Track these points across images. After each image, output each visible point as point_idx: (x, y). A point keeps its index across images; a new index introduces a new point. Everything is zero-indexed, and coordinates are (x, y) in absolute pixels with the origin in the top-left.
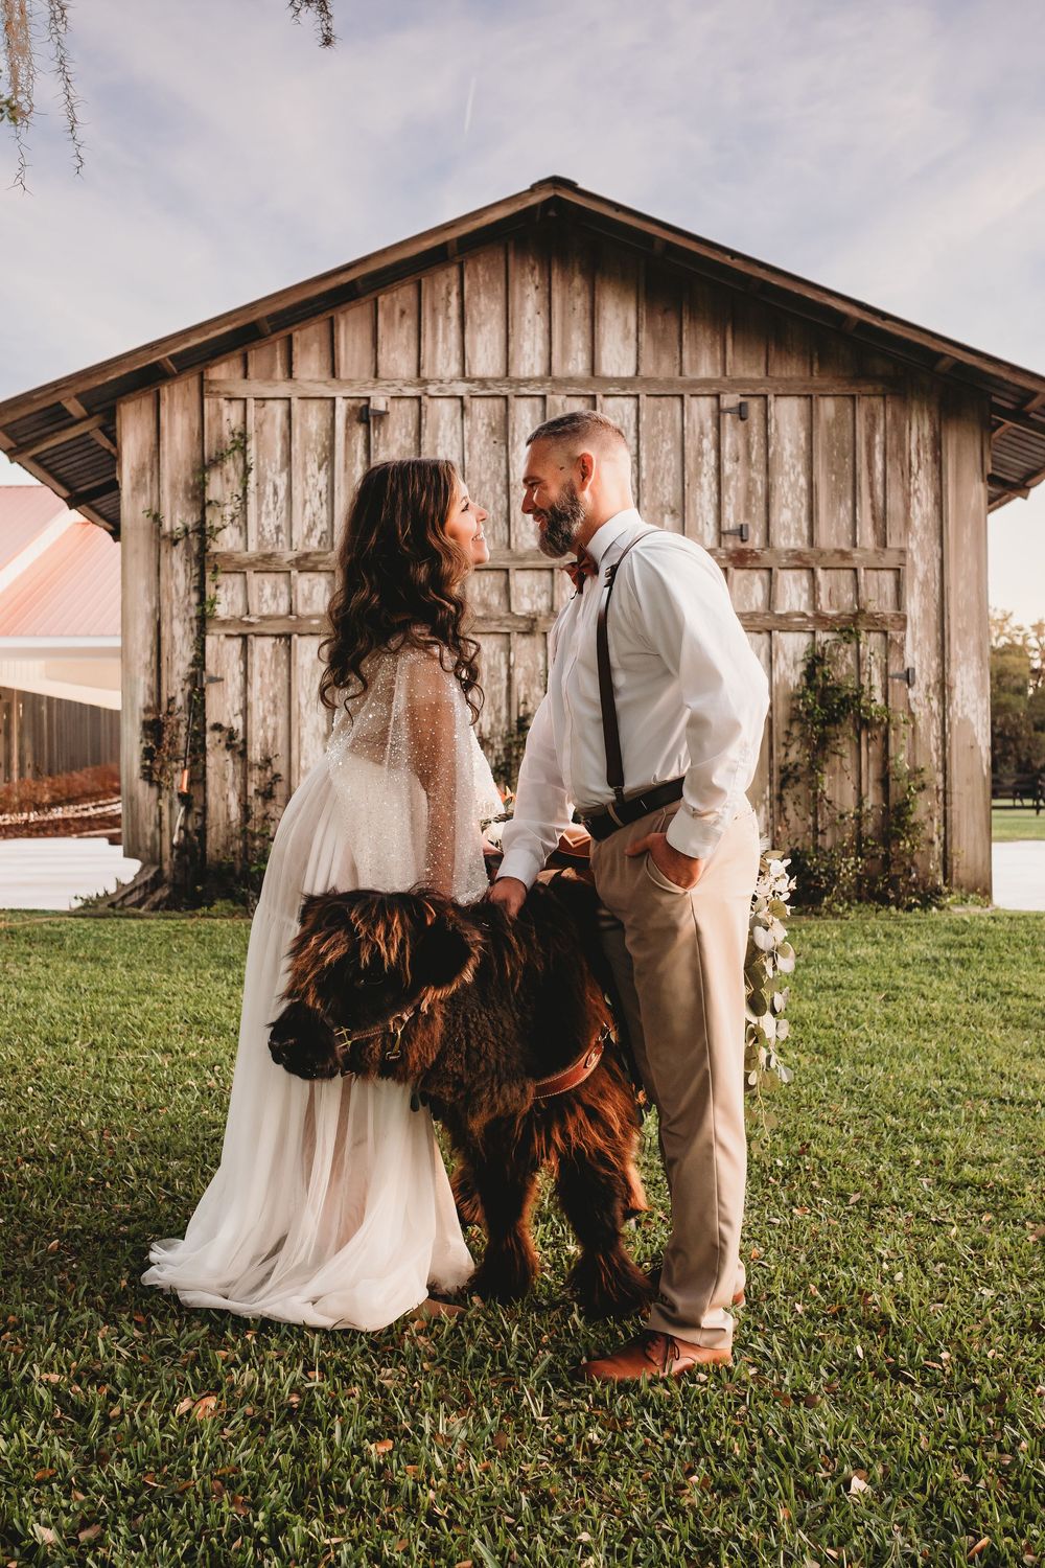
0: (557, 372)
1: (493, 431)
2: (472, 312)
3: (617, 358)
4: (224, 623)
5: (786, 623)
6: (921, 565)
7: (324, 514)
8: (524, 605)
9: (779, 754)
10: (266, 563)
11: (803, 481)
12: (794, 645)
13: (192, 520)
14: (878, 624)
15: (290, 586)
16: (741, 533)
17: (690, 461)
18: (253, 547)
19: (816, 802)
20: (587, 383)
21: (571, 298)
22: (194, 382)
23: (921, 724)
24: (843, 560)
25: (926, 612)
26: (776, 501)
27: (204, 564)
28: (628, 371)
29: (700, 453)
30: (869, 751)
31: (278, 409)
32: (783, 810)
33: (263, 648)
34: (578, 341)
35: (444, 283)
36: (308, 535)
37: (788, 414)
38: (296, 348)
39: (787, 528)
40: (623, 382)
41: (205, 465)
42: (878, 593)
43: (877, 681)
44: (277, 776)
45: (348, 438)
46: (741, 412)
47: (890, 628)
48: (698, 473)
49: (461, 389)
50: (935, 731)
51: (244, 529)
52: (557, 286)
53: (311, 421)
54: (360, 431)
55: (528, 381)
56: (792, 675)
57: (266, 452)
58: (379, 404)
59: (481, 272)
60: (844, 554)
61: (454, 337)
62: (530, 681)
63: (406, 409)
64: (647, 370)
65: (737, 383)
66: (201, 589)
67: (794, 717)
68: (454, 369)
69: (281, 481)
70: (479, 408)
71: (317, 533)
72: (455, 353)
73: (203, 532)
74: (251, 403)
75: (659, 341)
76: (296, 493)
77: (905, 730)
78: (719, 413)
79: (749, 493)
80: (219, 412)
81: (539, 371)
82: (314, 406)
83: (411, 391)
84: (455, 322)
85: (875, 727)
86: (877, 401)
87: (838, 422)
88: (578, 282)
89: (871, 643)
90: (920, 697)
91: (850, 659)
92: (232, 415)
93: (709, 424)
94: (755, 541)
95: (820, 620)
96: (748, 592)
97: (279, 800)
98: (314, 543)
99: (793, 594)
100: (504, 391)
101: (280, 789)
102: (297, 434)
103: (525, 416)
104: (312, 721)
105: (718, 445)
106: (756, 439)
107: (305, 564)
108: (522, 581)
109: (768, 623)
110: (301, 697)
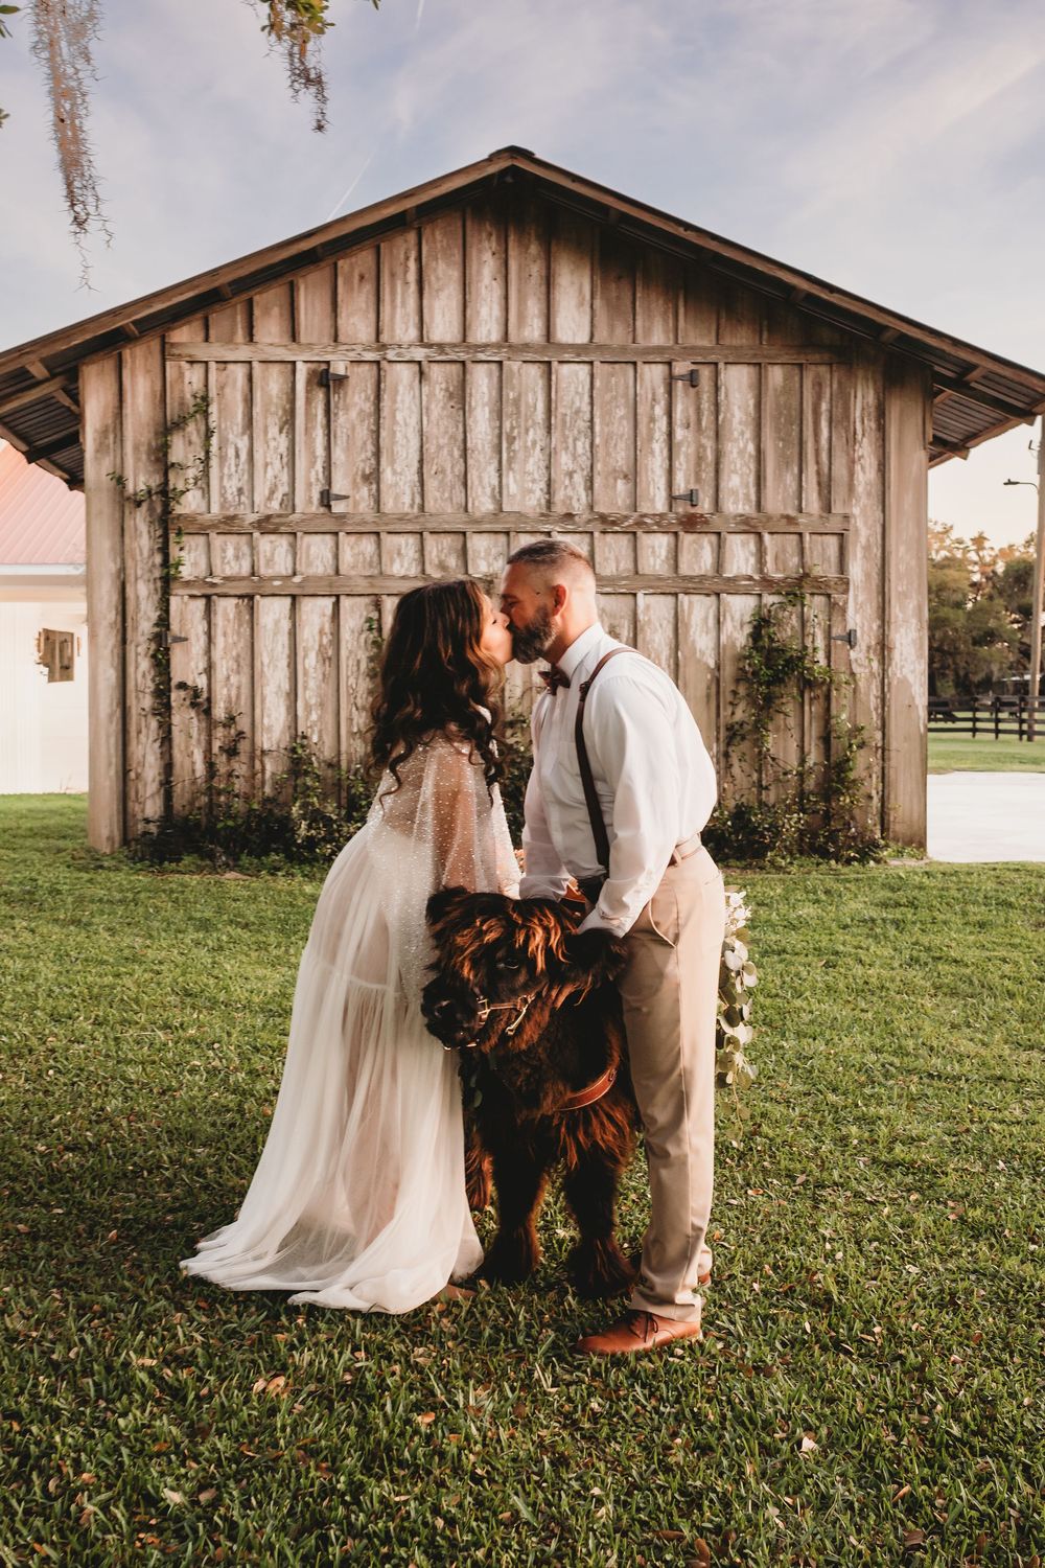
0: (513, 338)
1: (451, 396)
2: (431, 278)
3: (572, 325)
4: (188, 584)
5: (734, 586)
6: (864, 531)
7: (285, 477)
8: (481, 567)
9: (726, 712)
10: (229, 525)
11: (751, 448)
12: (741, 607)
13: (155, 481)
14: (822, 588)
15: (253, 548)
16: (691, 497)
17: (642, 428)
18: (215, 509)
19: (761, 759)
20: (542, 349)
21: (527, 263)
22: (155, 345)
23: (862, 684)
24: (789, 525)
25: (868, 576)
26: (726, 466)
27: (168, 525)
28: (582, 338)
29: (652, 420)
30: (812, 710)
31: (239, 372)
32: (729, 766)
33: (226, 608)
34: (534, 308)
35: (402, 248)
36: (270, 498)
37: (737, 381)
38: (257, 312)
39: (734, 492)
40: (578, 349)
41: (167, 428)
42: (822, 557)
43: (820, 643)
44: (240, 734)
45: (308, 401)
46: (692, 380)
47: (833, 591)
48: (650, 438)
49: (419, 354)
50: (875, 691)
51: (206, 492)
52: (513, 252)
53: (272, 384)
54: (320, 395)
55: (485, 347)
56: (737, 635)
57: (227, 414)
58: (339, 368)
59: (438, 239)
60: (790, 519)
61: (412, 302)
63: (366, 371)
64: (602, 336)
65: (693, 350)
66: (164, 550)
67: (741, 677)
68: (412, 334)
69: (243, 444)
70: (437, 373)
71: (278, 496)
72: (414, 319)
73: (166, 494)
74: (213, 366)
75: (613, 308)
76: (258, 456)
77: (847, 690)
78: (670, 380)
79: (700, 459)
80: (181, 375)
81: (495, 337)
82: (275, 370)
83: (370, 356)
84: (413, 287)
85: (819, 689)
86: (823, 370)
87: (786, 390)
88: (534, 249)
89: (815, 605)
90: (861, 658)
91: (794, 621)
92: (193, 377)
93: (661, 391)
94: (705, 506)
95: (767, 583)
96: (697, 555)
97: (244, 757)
98: (275, 506)
99: (741, 558)
100: (462, 356)
101: (244, 746)
102: (258, 395)
103: (482, 381)
104: (275, 679)
105: (670, 414)
106: (706, 405)
107: (267, 525)
108: (479, 544)
109: (717, 586)
110: (263, 657)
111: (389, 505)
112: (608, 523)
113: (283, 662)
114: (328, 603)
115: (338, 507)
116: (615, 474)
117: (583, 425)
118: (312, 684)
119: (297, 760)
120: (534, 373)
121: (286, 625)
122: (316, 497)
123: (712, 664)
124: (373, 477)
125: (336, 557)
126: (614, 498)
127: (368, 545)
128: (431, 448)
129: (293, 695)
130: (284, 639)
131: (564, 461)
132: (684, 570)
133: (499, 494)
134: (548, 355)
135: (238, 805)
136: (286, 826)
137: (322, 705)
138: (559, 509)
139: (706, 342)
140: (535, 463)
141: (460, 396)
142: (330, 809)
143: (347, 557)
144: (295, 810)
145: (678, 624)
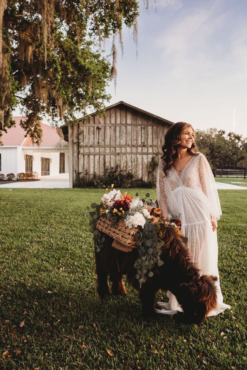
0: (122, 123)
1: (114, 130)
2: (112, 116)
3: (129, 121)
4: (81, 154)
5: (149, 154)
7: (93, 140)
8: (118, 151)
9: (148, 170)
10: (86, 146)
11: (152, 136)
12: (150, 156)
13: (77, 141)
15: (89, 149)
16: (144, 143)
17: (138, 134)
18: (85, 144)
20: (125, 124)
22: (77, 124)
24: (156, 146)
26: (148, 139)
27: (79, 146)
28: (130, 123)
29: (139, 133)
31: (88, 127)
32: (149, 176)
33: (86, 156)
34: (124, 119)
35: (108, 113)
37: (150, 128)
39: (149, 142)
40: (130, 124)
41: (79, 134)
44: (88, 172)
45: (96, 131)
46: (144, 128)
49: (110, 125)
51: (84, 142)
52: (122, 113)
53: (92, 129)
54: (98, 130)
55: (118, 124)
56: (150, 160)
57: (86, 133)
58: (100, 127)
59: (112, 111)
60: (156, 145)
61: (109, 119)
62: (118, 161)
63: (103, 127)
64: (133, 123)
65: (144, 124)
66: (78, 149)
67: (151, 165)
68: (109, 123)
69: (88, 136)
70: (112, 127)
71: (92, 143)
72: (109, 121)
73: (78, 143)
74: (84, 127)
75: (134, 119)
76: (90, 138)
78: (141, 128)
79: (145, 138)
81: (119, 123)
82: (92, 127)
83: (104, 125)
84: (109, 117)
86: (161, 127)
87: (156, 129)
88: (124, 112)
91: (157, 158)
92: (82, 128)
93: (140, 129)
94: (146, 144)
95: (154, 153)
96: (145, 150)
97: (88, 175)
98: (92, 144)
99: (150, 150)
100: (115, 125)
101: (88, 174)
102: (90, 130)
103: (118, 129)
104: (92, 165)
105: (141, 132)
106: (146, 131)
107: (91, 146)
108: (117, 149)
109: (147, 154)
110: (90, 163)
111: (106, 144)
112: (133, 146)
113: (93, 163)
114: (98, 156)
115: (100, 144)
116: (134, 140)
117: (130, 134)
118: (97, 166)
119: (95, 175)
120: (124, 127)
121: (93, 159)
122: (97, 143)
123: (147, 163)
124: (104, 140)
125: (100, 150)
126: (134, 143)
127: (103, 149)
128: (111, 137)
129: (94, 167)
130: (93, 160)
131: (128, 138)
132: (143, 152)
133: (120, 142)
134: (126, 125)
135: (88, 181)
136: (94, 183)
137: (98, 169)
138: (127, 144)
139: (146, 123)
140: (124, 138)
141: (115, 130)
142: (99, 181)
143: (101, 150)
144: (95, 181)
145: (142, 158)
